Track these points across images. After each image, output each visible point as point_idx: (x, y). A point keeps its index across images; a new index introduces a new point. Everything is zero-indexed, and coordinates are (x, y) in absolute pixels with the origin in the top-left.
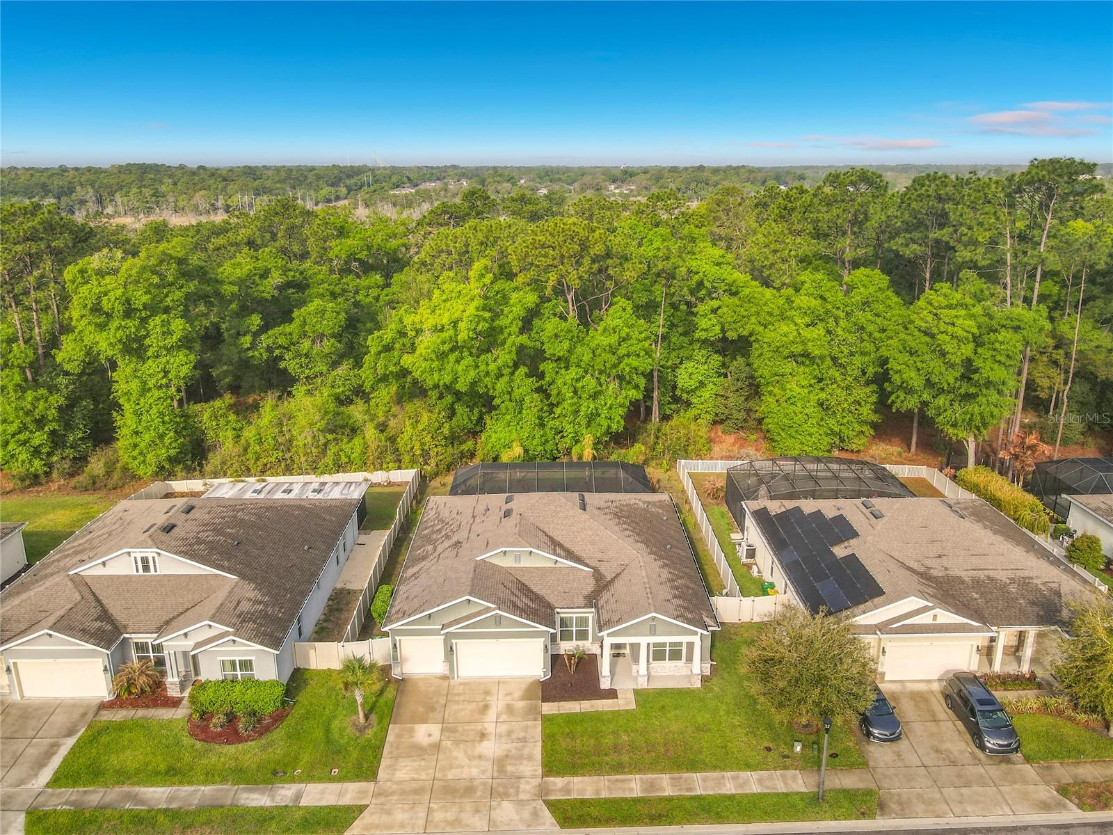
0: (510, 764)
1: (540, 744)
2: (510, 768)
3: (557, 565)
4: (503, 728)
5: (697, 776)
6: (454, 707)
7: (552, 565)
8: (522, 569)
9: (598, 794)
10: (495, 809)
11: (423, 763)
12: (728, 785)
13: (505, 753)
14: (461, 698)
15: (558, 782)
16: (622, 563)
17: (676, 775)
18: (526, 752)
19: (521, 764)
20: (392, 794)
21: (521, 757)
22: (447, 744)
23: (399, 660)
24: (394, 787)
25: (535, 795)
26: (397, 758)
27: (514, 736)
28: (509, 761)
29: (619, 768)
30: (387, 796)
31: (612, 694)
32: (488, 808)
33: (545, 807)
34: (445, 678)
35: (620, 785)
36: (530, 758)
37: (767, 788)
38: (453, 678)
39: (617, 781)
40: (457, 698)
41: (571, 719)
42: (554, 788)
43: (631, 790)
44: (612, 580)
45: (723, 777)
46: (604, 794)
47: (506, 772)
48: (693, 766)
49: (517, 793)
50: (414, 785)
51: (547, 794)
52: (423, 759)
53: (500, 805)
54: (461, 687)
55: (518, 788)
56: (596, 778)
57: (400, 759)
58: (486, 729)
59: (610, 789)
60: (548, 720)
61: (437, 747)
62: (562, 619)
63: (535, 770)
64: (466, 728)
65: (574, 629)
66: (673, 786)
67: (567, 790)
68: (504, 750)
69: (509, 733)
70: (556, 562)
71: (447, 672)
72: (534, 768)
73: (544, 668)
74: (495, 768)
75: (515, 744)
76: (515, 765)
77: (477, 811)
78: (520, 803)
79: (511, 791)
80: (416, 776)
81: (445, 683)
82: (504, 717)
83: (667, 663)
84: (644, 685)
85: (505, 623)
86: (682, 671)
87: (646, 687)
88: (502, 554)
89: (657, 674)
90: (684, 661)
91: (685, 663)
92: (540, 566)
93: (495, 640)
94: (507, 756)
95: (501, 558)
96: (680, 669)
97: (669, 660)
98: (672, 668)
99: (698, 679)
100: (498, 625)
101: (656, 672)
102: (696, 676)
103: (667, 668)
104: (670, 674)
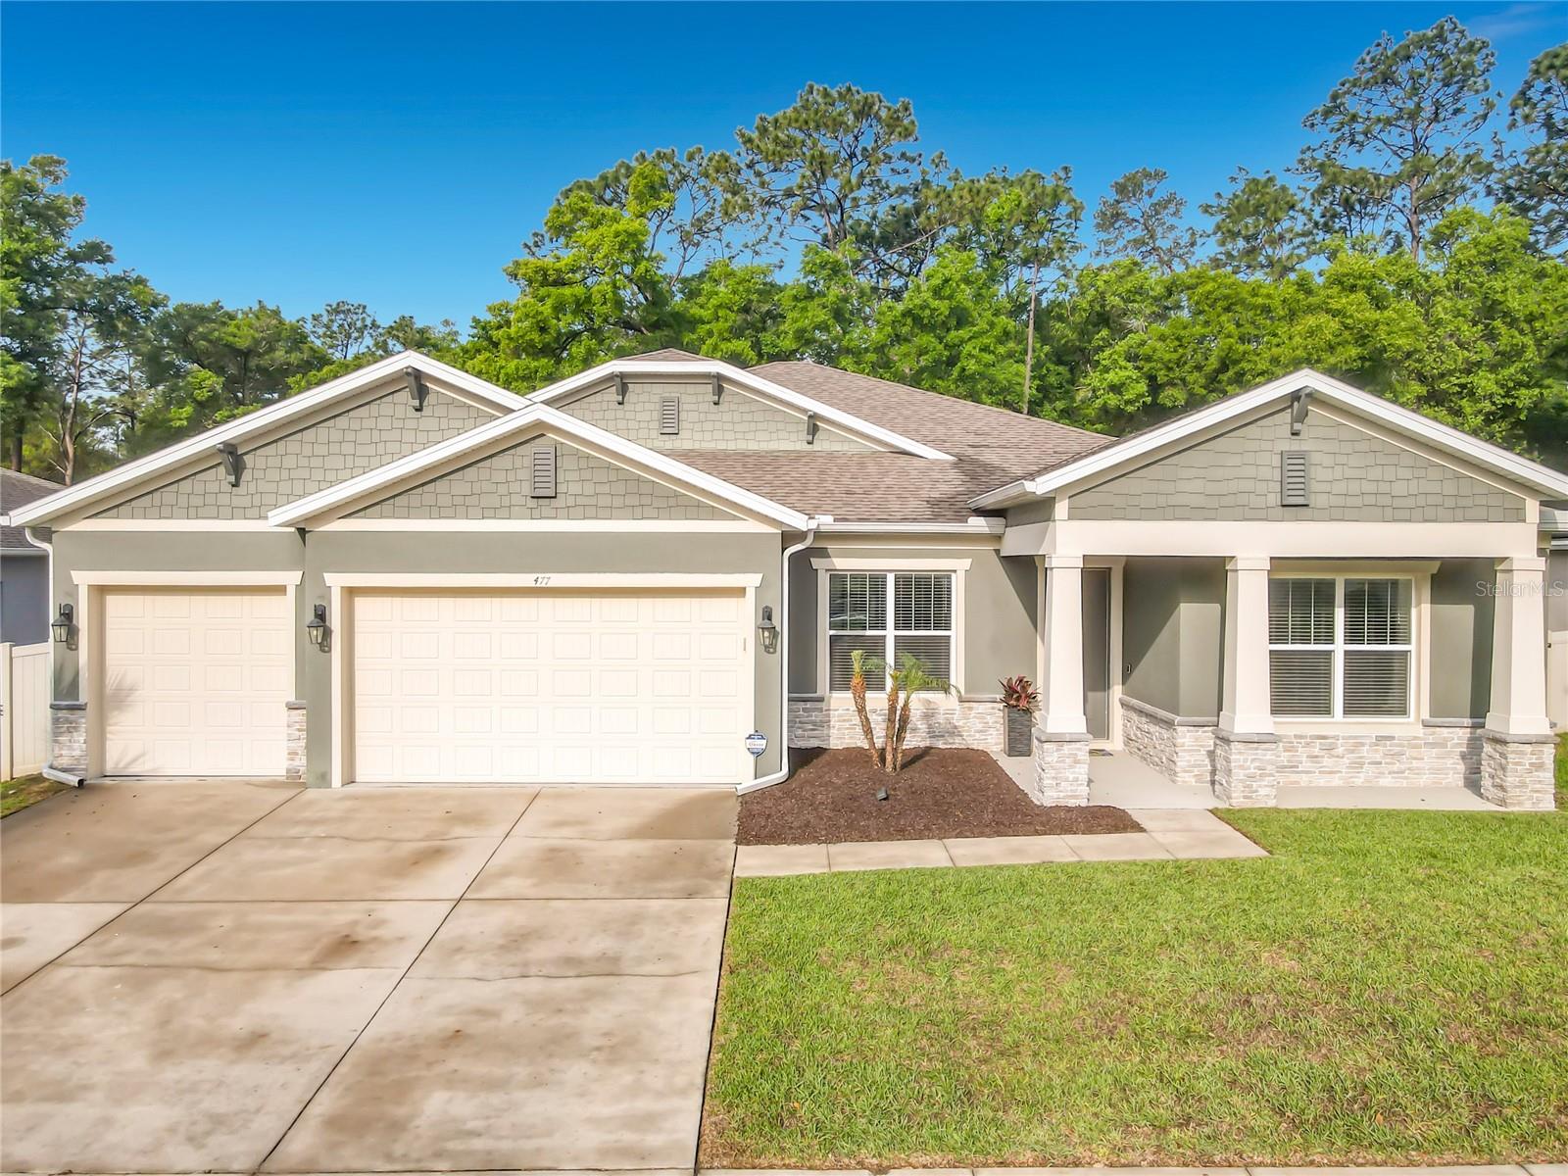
0: (452, 1081)
2: (439, 1105)
3: (821, 445)
6: (260, 855)
7: (795, 442)
13: (450, 1022)
14: (320, 831)
18: (597, 1019)
19: (537, 1082)
21: (557, 1044)
22: (80, 976)
23: (83, 698)
27: (542, 952)
28: (454, 1062)
34: (290, 784)
38: (324, 779)
40: (294, 831)
58: (380, 923)
62: (837, 579)
63: (647, 1121)
65: (890, 633)
68: (446, 1010)
69: (515, 941)
70: (815, 425)
71: (301, 762)
72: (643, 1104)
73: (756, 733)
75: (534, 986)
76: (491, 1085)
82: (515, 884)
83: (1338, 722)
84: (1263, 792)
85: (574, 488)
86: (1415, 763)
87: (1272, 803)
88: (612, 395)
89: (1294, 777)
90: (1425, 715)
91: (1426, 725)
92: (753, 446)
93: (525, 580)
94: (455, 1038)
95: (610, 415)
96: (1409, 752)
97: (1346, 712)
98: (1365, 751)
99: (1540, 767)
100: (544, 499)
101: (1293, 767)
102: (1528, 748)
103: (1340, 750)
104: (1359, 781)
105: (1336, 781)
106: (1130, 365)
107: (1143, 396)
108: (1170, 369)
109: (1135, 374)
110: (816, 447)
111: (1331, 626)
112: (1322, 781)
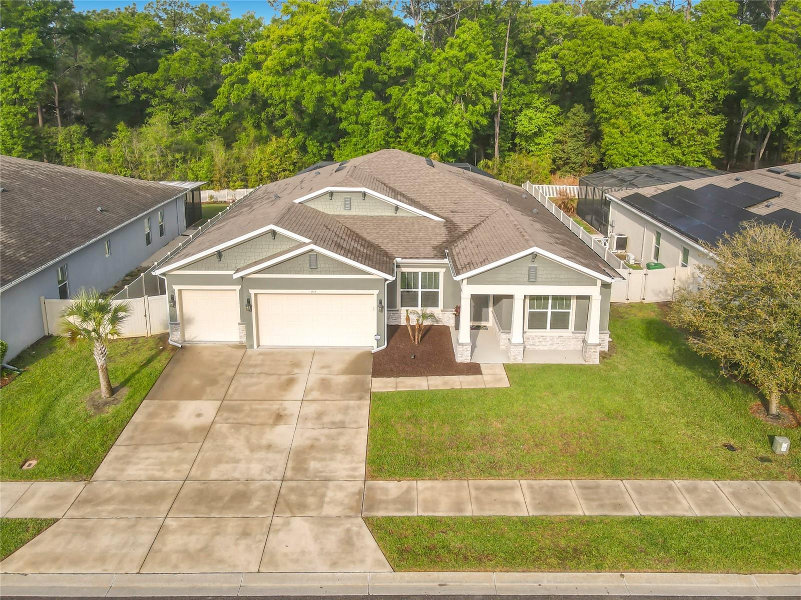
0: (315, 459)
1: (364, 431)
2: (313, 465)
3: (399, 214)
4: (311, 409)
5: (626, 486)
6: (245, 381)
7: (390, 213)
8: (353, 217)
9: (460, 510)
10: (278, 531)
11: (176, 454)
12: (684, 501)
13: (309, 442)
14: (258, 370)
15: (392, 488)
16: (482, 214)
17: (590, 483)
18: (342, 441)
19: (332, 459)
20: (108, 501)
21: (334, 449)
22: (222, 427)
23: (179, 321)
24: (116, 490)
25: (351, 508)
26: (137, 446)
27: (326, 419)
28: (314, 454)
29: (492, 469)
30: (98, 504)
31: (473, 369)
32: (265, 530)
33: (365, 531)
34: (241, 346)
35: (495, 495)
36: (348, 450)
37: (756, 508)
38: (252, 346)
39: (491, 488)
40: (251, 370)
41: (413, 397)
42: (384, 498)
43: (516, 504)
44: (470, 231)
45: (670, 488)
46: (471, 511)
47: (306, 470)
48: (615, 469)
49: (321, 505)
50: (150, 488)
51: (371, 508)
52: (178, 448)
53: (287, 524)
54: (261, 357)
55: (323, 496)
56: (454, 483)
57: (142, 448)
58: (285, 409)
59: (478, 500)
60: (377, 399)
61: (206, 432)
62: (403, 273)
63: (355, 469)
64: (254, 406)
65: (420, 290)
66: (587, 499)
67: (405, 501)
68: (308, 438)
69: (320, 415)
70: (397, 208)
71: (244, 340)
72: (354, 465)
73: (378, 335)
74: (290, 465)
75: (326, 431)
76: (323, 460)
77: (245, 534)
78: (325, 522)
79: (311, 500)
80: (158, 474)
81: (240, 353)
82: (315, 394)
83: (548, 332)
84: (519, 358)
85: (323, 266)
86: (569, 343)
87: (521, 362)
88: (328, 196)
89: (534, 347)
90: (573, 330)
91: (573, 333)
92: (376, 214)
93: (309, 291)
94: (312, 447)
95: (327, 203)
96: (567, 340)
97: (551, 328)
98: (555, 340)
99: (595, 352)
100: (314, 268)
101: (534, 344)
102: (593, 347)
103: (548, 340)
104: (552, 348)
105: (546, 348)
106: (553, 60)
107: (559, 76)
108: (571, 65)
109: (555, 65)
110: (398, 214)
111: (548, 304)
112: (542, 348)
